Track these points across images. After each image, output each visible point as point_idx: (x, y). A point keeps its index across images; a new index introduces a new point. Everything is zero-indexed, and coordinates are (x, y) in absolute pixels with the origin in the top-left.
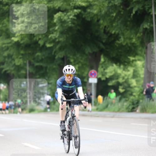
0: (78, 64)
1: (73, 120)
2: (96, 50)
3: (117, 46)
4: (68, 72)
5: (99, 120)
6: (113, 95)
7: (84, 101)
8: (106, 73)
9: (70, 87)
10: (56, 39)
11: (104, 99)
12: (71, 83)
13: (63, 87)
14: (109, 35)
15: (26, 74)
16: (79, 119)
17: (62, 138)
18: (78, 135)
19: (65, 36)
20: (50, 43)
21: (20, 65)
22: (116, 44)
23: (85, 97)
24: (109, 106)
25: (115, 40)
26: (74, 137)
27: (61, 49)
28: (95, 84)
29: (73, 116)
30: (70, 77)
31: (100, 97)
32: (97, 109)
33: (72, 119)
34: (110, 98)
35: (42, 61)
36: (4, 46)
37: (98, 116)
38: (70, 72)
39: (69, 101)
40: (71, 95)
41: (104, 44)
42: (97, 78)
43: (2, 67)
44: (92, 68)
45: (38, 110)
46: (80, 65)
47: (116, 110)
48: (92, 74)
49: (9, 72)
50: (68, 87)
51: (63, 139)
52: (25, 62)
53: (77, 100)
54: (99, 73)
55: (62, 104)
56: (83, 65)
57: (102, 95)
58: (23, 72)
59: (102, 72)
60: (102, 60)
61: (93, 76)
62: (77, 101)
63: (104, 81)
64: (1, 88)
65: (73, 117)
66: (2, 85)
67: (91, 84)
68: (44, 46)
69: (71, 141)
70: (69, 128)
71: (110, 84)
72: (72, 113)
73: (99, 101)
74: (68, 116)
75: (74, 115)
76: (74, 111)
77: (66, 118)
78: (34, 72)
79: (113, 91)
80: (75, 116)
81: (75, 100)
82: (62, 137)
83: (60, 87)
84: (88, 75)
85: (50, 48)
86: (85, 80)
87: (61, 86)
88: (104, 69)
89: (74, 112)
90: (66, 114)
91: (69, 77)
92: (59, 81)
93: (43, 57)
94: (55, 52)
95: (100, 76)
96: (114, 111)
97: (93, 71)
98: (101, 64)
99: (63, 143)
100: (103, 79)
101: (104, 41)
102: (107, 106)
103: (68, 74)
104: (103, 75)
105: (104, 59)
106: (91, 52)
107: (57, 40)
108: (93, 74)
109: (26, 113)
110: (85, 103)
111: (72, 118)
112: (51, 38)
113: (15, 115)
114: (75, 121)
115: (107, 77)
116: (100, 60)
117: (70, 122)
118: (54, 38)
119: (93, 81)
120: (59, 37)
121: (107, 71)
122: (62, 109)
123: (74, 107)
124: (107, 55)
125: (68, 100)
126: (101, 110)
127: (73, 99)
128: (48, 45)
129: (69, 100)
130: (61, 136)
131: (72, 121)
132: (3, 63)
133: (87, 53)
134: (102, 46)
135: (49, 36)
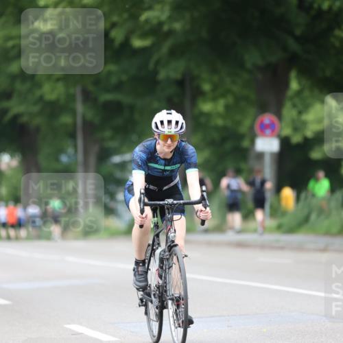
0: (223, 95)
1: (170, 255)
2: (276, 57)
3: (337, 44)
4: (166, 130)
5: (285, 259)
6: (321, 186)
7: (201, 205)
8: (305, 124)
9: (168, 168)
10: (161, 24)
11: (298, 199)
12: (172, 158)
13: (149, 168)
14: (313, 12)
15: (75, 124)
16: (186, 254)
17: (143, 303)
18: (182, 293)
19: (187, 15)
20: (143, 36)
21: (58, 100)
22: (332, 40)
23: (202, 195)
24: (313, 217)
25: (330, 29)
26: (172, 299)
27: (174, 53)
28: (272, 154)
29: (170, 246)
30: (172, 141)
31: (288, 193)
32: (279, 228)
33: (167, 253)
34: (314, 195)
35: (119, 87)
36: (10, 44)
37: (282, 248)
38: (173, 130)
39: (159, 205)
40: (165, 188)
41: (297, 39)
42: (279, 136)
43: (5, 104)
44: (263, 109)
45: (107, 229)
46: (230, 99)
47: (335, 230)
48: (264, 128)
49: (25, 119)
50: (162, 167)
51: (146, 306)
52: (72, 91)
53: (182, 202)
54: (283, 124)
55: (142, 211)
56: (238, 99)
57: (293, 186)
58: (66, 119)
59: (293, 121)
60: (294, 85)
61: (268, 132)
62: (180, 204)
63: (298, 146)
64: (4, 167)
65: (172, 246)
66: (6, 158)
67: (260, 156)
68: (126, 44)
69: (165, 311)
70: (160, 277)
71: (316, 155)
72: (167, 238)
73: (283, 203)
74: (159, 244)
75: (173, 242)
76: (172, 230)
77: (153, 251)
78: (97, 120)
79: (321, 174)
80: (176, 245)
81: (175, 202)
82: (141, 300)
83: (140, 167)
84: (251, 128)
85: (143, 50)
86: (246, 144)
87: (144, 165)
88: (300, 113)
89: (173, 234)
90: (154, 241)
91: (169, 141)
92: (139, 152)
93: (124, 78)
94: (157, 63)
95: (287, 131)
96: (327, 233)
97: (267, 118)
98: (291, 98)
99: (145, 317)
100: (296, 139)
101: (298, 32)
102: (306, 220)
103: (166, 133)
104: (296, 129)
105: (300, 83)
106: (260, 62)
107: (166, 28)
108: (267, 126)
109: (76, 238)
110: (201, 211)
111: (167, 250)
112: (147, 21)
113: (43, 243)
114: (175, 258)
115: (309, 134)
116: (286, 85)
117: (162, 261)
118: (155, 22)
119: (267, 145)
120: (170, 18)
121: (310, 116)
122: (141, 226)
123: (172, 220)
124: (307, 72)
125: (158, 202)
126: (291, 230)
127: (170, 201)
128: (138, 43)
129: (161, 203)
130: (140, 297)
131: (168, 259)
132: (8, 95)
133: (249, 65)
134: (293, 45)
135: (140, 15)
